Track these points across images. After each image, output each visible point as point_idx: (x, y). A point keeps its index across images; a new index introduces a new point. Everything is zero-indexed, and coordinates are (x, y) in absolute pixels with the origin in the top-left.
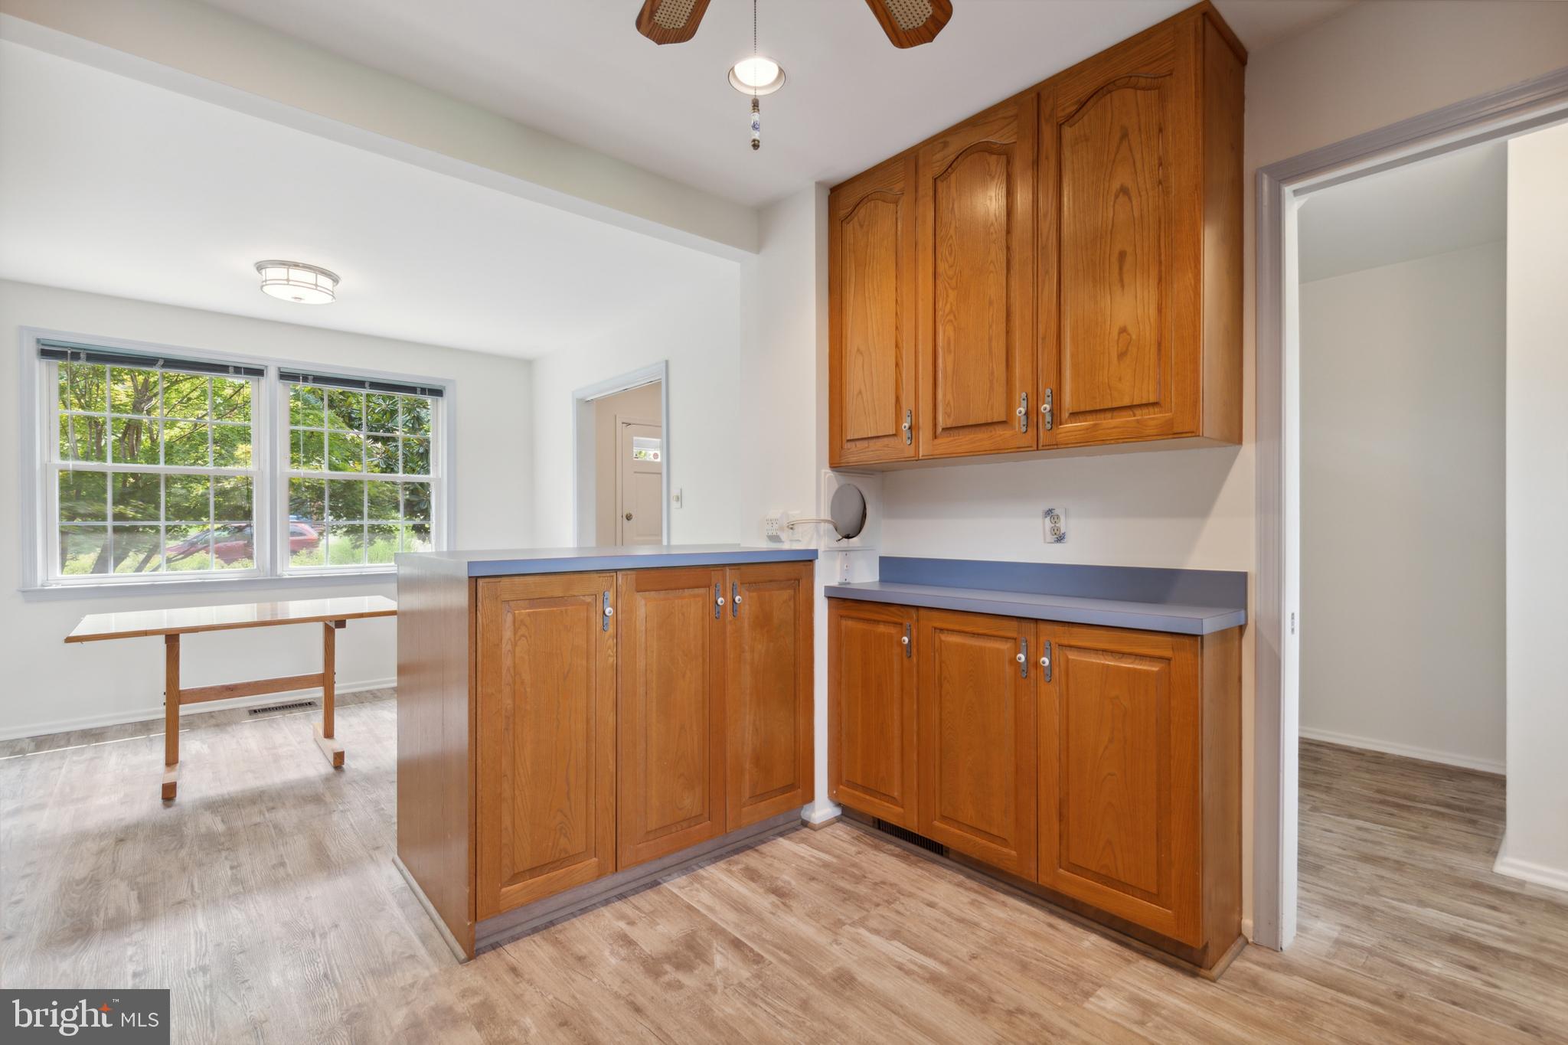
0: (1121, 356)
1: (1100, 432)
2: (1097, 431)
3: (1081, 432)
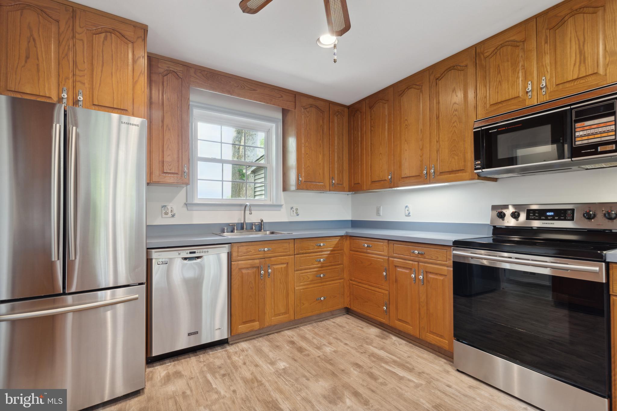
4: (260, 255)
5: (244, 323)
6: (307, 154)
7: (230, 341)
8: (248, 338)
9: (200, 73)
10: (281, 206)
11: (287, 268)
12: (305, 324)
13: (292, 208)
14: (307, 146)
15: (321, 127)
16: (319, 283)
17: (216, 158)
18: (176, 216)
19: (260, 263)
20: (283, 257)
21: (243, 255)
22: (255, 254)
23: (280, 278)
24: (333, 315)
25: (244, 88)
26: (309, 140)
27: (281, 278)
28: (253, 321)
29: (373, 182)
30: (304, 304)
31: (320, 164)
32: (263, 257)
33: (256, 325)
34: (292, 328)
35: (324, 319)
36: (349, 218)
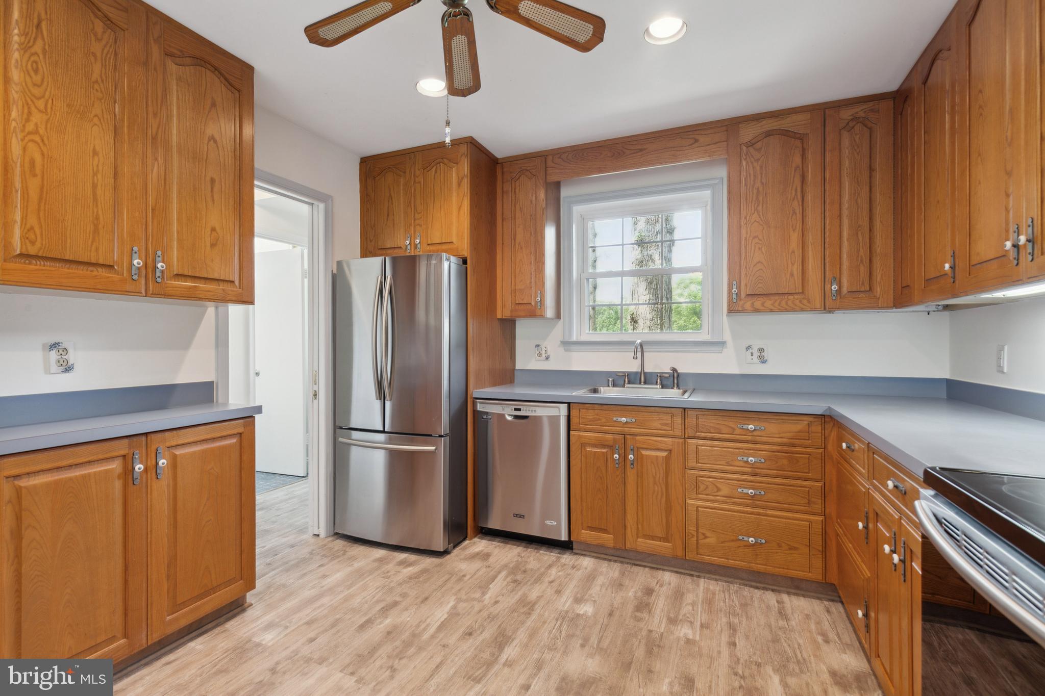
0: (213, 245)
1: (198, 292)
2: (197, 291)
3: (185, 290)
4: (616, 428)
5: (591, 528)
6: (755, 237)
7: (575, 549)
8: (602, 556)
9: (560, 158)
10: (723, 344)
11: (667, 459)
12: (717, 577)
13: (748, 348)
14: (755, 221)
15: (795, 171)
16: (747, 505)
17: (614, 270)
18: (551, 358)
19: (615, 440)
20: (659, 439)
21: (588, 423)
22: (607, 424)
23: (654, 475)
24: (797, 588)
25: (624, 153)
26: (760, 208)
27: (656, 475)
28: (605, 531)
29: (928, 281)
30: (706, 537)
31: (793, 252)
32: (620, 432)
33: (607, 539)
34: (685, 574)
35: (767, 586)
36: (944, 373)
